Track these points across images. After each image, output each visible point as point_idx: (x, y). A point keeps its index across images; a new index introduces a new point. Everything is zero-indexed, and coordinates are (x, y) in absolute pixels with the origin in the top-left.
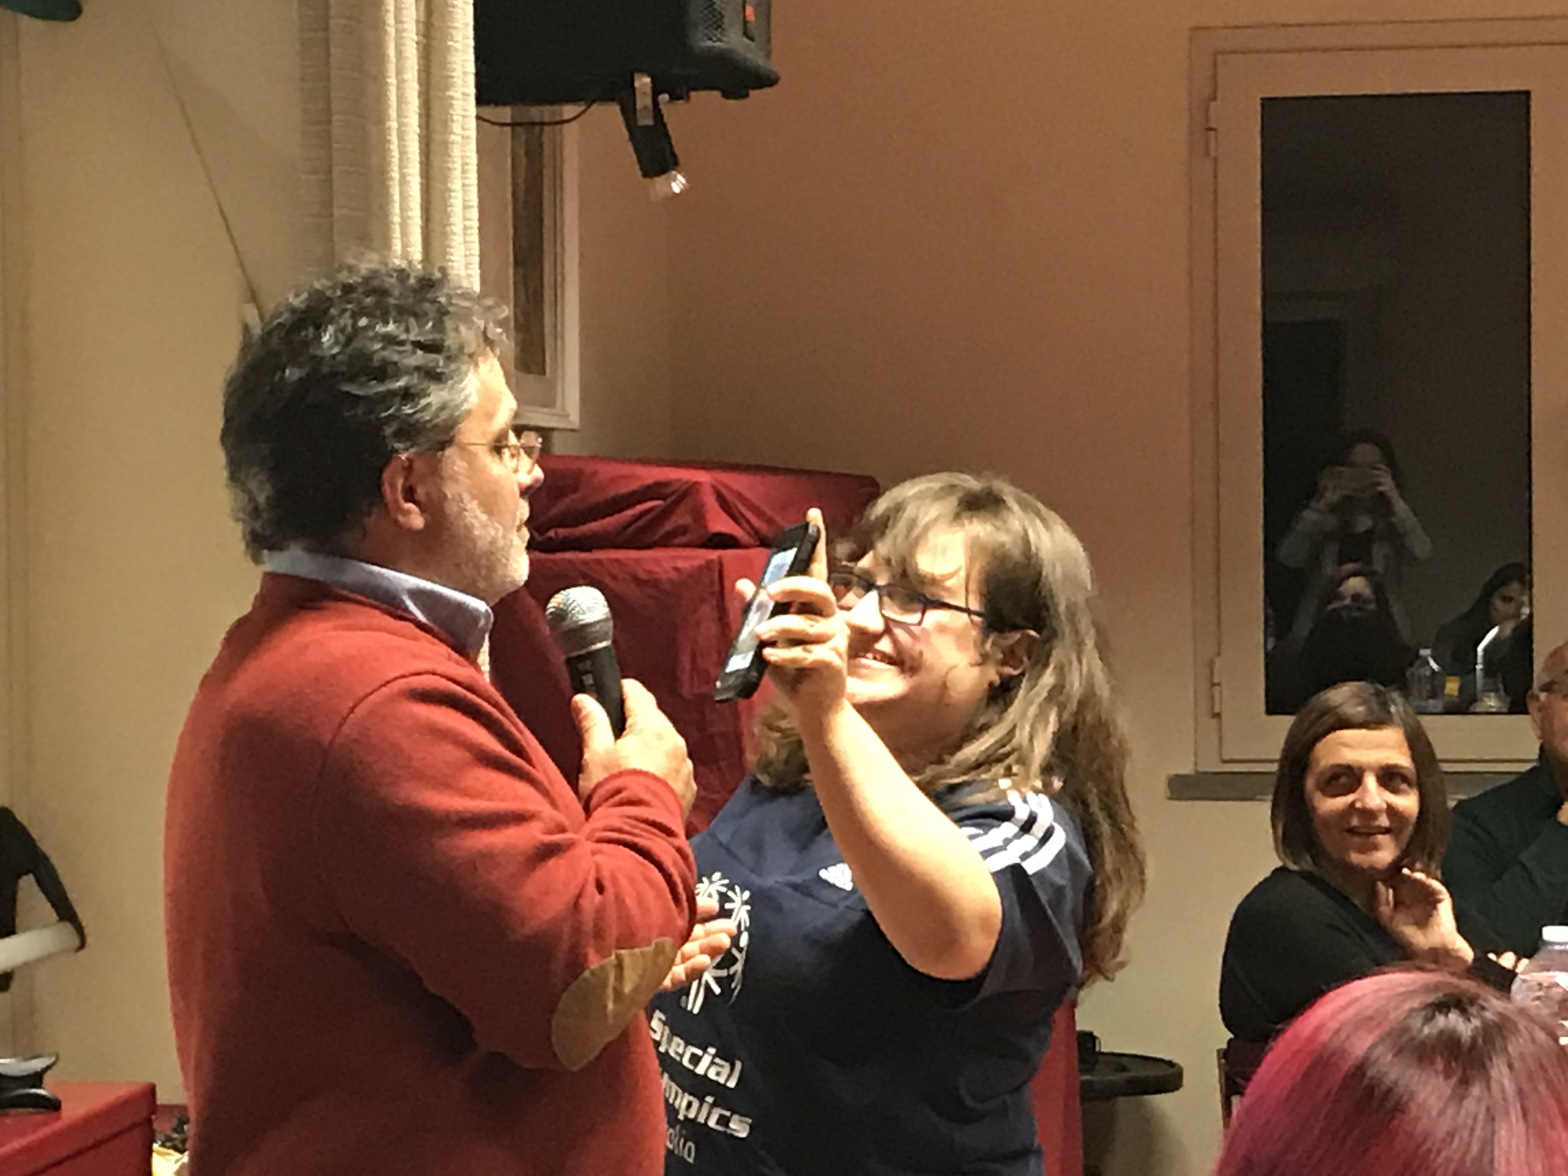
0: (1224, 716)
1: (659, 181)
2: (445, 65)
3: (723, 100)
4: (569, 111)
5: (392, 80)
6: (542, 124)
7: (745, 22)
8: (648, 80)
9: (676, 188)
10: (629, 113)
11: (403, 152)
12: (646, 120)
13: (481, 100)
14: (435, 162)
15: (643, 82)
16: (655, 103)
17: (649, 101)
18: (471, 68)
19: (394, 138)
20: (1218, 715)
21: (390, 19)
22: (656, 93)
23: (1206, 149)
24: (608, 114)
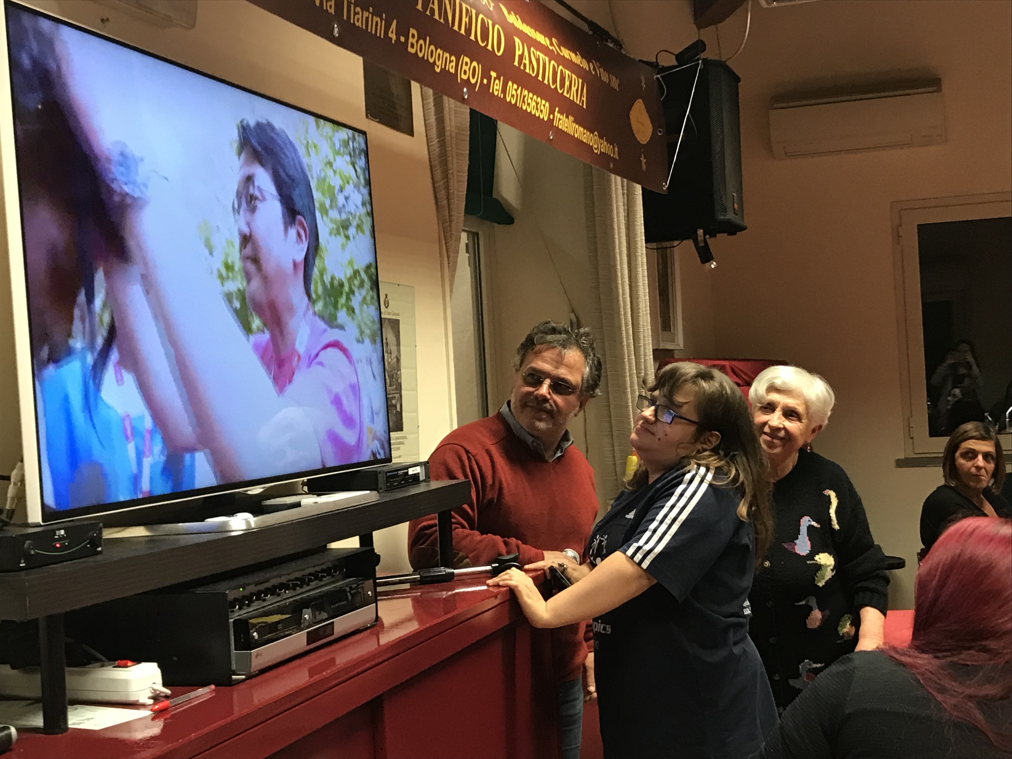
0: (915, 439)
1: (707, 264)
2: (634, 230)
3: (728, 236)
4: (676, 243)
5: (616, 236)
6: (666, 248)
7: (734, 209)
8: (702, 231)
9: (713, 266)
10: (696, 243)
11: (621, 260)
13: (647, 242)
14: (633, 263)
15: (700, 232)
16: (705, 240)
17: (702, 238)
18: (643, 231)
19: (618, 256)
20: (912, 439)
21: (615, 216)
22: (705, 235)
23: (898, 243)
24: (689, 243)
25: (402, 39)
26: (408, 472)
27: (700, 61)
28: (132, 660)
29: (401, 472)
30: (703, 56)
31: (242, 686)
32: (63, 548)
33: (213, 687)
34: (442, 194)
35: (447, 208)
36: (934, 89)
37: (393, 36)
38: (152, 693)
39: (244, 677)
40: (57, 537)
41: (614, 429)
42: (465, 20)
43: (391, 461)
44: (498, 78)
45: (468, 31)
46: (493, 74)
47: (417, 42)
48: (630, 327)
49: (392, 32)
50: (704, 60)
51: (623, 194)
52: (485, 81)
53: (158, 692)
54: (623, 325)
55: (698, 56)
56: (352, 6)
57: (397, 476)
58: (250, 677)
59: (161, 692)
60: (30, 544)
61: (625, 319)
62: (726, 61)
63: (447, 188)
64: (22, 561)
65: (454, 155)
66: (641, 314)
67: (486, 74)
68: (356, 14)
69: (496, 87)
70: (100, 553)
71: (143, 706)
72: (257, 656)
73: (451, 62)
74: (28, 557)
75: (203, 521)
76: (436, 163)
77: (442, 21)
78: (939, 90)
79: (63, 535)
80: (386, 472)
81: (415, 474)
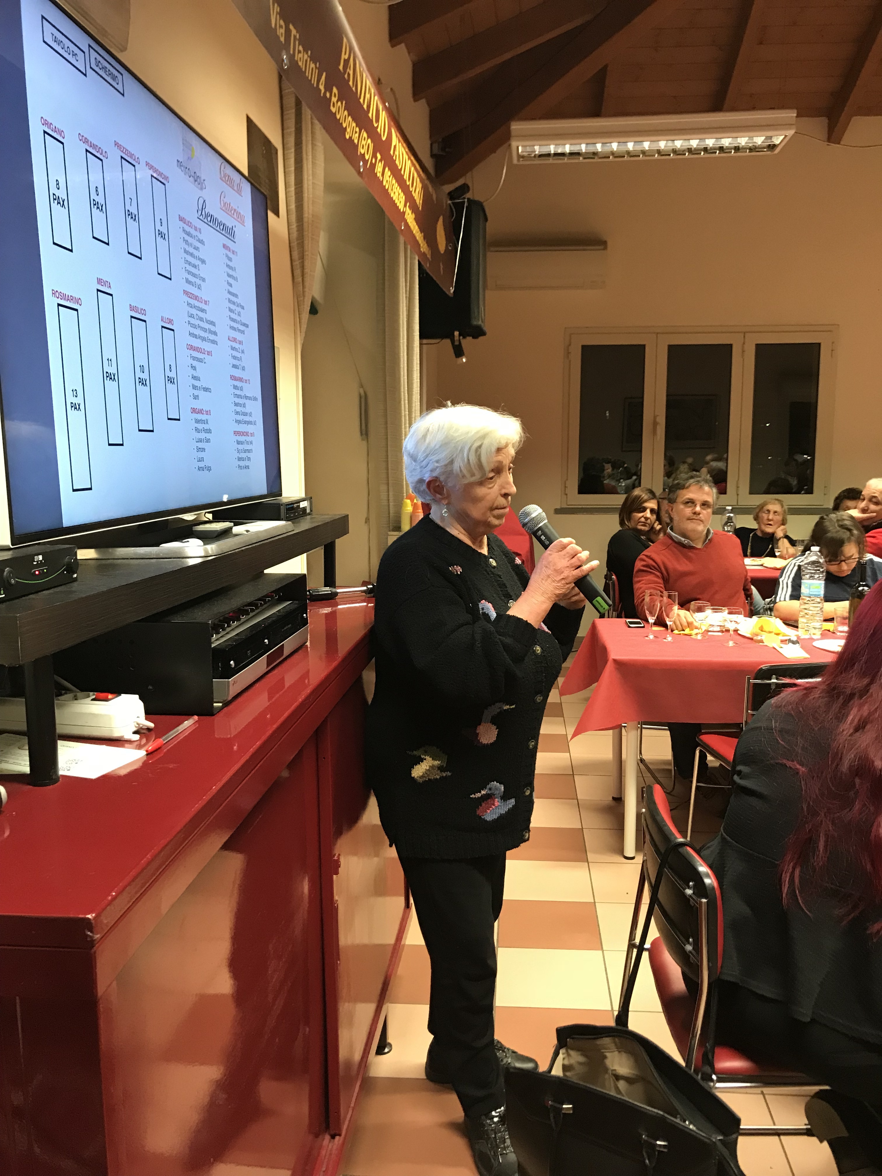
0: (568, 495)
1: (460, 359)
2: (412, 327)
3: (473, 340)
7: (482, 318)
8: (458, 333)
9: (464, 361)
10: (453, 342)
11: (403, 349)
12: (457, 343)
14: (410, 353)
15: (456, 333)
16: (459, 340)
17: (458, 338)
18: (418, 329)
19: (401, 345)
20: (566, 494)
22: (460, 335)
23: (568, 357)
24: (447, 342)
25: (328, 95)
26: (299, 506)
27: (466, 200)
28: (112, 693)
29: (295, 505)
30: (468, 195)
31: (221, 714)
32: (42, 575)
33: (196, 717)
34: (298, 272)
35: (301, 284)
36: (602, 247)
37: (322, 87)
38: (136, 727)
39: (221, 704)
40: (35, 563)
41: (390, 479)
42: (368, 96)
43: (281, 495)
44: (381, 160)
45: (369, 106)
46: (379, 156)
47: (337, 102)
48: (407, 402)
49: (322, 84)
50: (468, 199)
51: (406, 297)
52: (374, 161)
53: (141, 726)
54: (403, 400)
55: (464, 196)
56: (297, 43)
57: (293, 508)
58: (226, 704)
59: (144, 725)
60: (10, 572)
61: (404, 395)
62: (484, 201)
63: (303, 267)
64: (2, 592)
65: (310, 239)
66: (414, 393)
67: (374, 156)
68: (299, 52)
69: (379, 168)
70: (76, 580)
71: (129, 742)
72: (233, 684)
73: (356, 132)
74: (7, 587)
75: (158, 546)
76: (295, 244)
77: (354, 89)
78: (605, 248)
79: (41, 561)
80: (286, 505)
81: (304, 508)
